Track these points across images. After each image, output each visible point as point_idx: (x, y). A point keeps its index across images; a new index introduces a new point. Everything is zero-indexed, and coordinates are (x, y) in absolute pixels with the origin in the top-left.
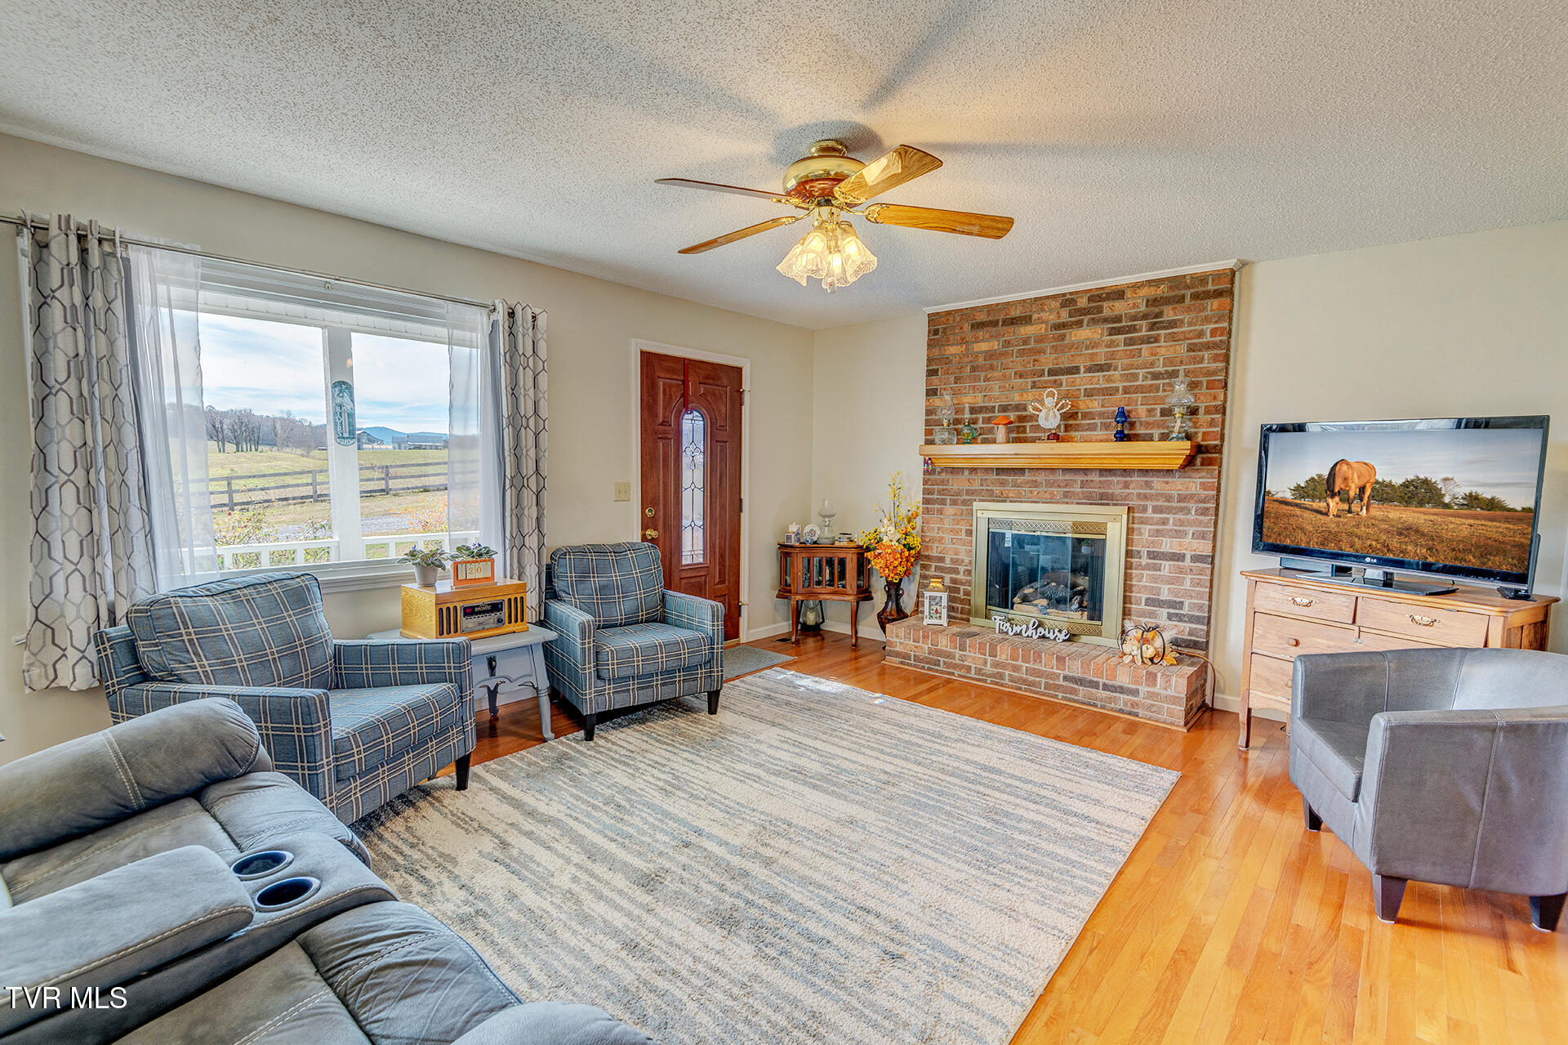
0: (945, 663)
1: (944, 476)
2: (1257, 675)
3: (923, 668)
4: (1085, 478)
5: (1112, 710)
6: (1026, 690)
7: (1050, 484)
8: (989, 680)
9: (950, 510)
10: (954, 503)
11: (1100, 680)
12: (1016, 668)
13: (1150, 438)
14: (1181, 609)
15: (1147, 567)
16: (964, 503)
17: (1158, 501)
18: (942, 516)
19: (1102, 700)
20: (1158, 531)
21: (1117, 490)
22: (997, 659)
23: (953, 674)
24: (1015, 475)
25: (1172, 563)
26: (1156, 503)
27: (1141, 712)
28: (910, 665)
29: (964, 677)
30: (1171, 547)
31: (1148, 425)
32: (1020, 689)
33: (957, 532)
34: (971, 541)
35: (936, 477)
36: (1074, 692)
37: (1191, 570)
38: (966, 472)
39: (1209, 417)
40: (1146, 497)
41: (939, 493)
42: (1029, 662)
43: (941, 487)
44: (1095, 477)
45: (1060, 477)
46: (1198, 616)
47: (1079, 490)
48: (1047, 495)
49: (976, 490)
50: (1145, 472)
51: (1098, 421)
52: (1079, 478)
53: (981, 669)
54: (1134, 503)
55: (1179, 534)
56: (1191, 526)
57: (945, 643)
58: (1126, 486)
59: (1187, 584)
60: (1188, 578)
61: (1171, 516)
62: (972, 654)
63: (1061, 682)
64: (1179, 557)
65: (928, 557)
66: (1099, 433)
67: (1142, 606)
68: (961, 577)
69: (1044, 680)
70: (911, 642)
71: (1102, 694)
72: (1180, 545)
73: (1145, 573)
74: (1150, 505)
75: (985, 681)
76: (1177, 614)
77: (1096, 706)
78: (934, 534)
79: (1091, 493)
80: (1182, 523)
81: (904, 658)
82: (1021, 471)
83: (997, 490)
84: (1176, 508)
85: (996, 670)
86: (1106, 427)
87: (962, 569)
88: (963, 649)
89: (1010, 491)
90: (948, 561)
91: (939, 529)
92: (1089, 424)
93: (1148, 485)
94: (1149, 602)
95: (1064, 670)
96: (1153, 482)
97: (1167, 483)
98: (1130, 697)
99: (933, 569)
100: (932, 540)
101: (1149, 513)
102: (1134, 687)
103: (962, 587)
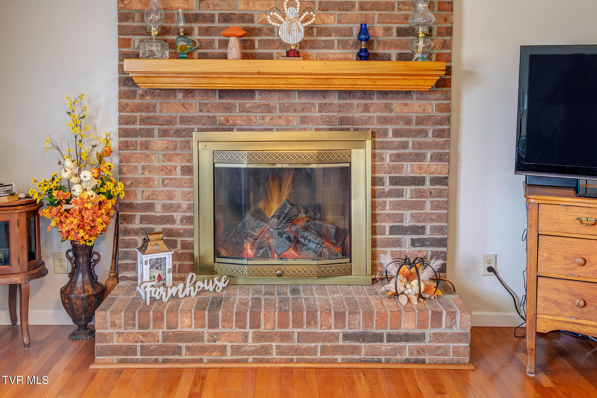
0: (188, 349)
1: (148, 100)
2: (545, 299)
3: (156, 361)
4: (324, 102)
5: (397, 362)
6: (298, 362)
7: (284, 109)
8: (250, 359)
9: (158, 143)
10: (164, 133)
11: (384, 331)
12: (286, 337)
13: (388, 58)
14: (423, 233)
15: (391, 194)
16: (178, 133)
17: (398, 124)
18: (147, 152)
19: (386, 354)
20: (398, 155)
21: (356, 114)
22: (262, 329)
23: (201, 361)
24: (243, 97)
25: (413, 187)
26: (396, 127)
27: (427, 358)
28: (137, 362)
29: (216, 361)
30: (412, 171)
31: (385, 44)
32: (291, 361)
33: (170, 171)
34: (192, 181)
35: (137, 101)
36: (356, 350)
37: (431, 193)
38: (180, 96)
39: (441, 39)
40: (386, 121)
41: (143, 121)
42: (301, 326)
43: (145, 114)
44: (334, 100)
45: (296, 100)
46: (439, 239)
47: (318, 114)
48: (282, 122)
49: (193, 117)
50: (384, 94)
51: (334, 38)
52: (317, 101)
53: (239, 347)
54: (376, 126)
55: (420, 157)
56: (430, 149)
57: (187, 321)
58: (366, 108)
59: (428, 209)
60: (428, 201)
61: (410, 140)
62: (227, 330)
63: (341, 343)
64: (420, 181)
65: (130, 206)
66: (336, 51)
67: (387, 235)
68: (177, 226)
69: (319, 345)
70: (137, 330)
71: (386, 346)
72: (420, 168)
73: (388, 200)
74: (390, 129)
75: (246, 361)
76: (420, 239)
77: (379, 361)
78: (138, 175)
79: (329, 117)
80: (420, 146)
81: (125, 354)
82: (250, 93)
83: (221, 116)
84: (414, 131)
85: (259, 344)
86: (343, 45)
87: (177, 216)
88: (213, 324)
89: (237, 116)
90: (158, 208)
91: (144, 168)
92: (325, 41)
93: (388, 108)
94: (394, 230)
95: (344, 327)
96: (392, 104)
97: (406, 105)
98: (417, 344)
99: (137, 220)
100: (136, 183)
101: (390, 138)
102: (419, 331)
103: (179, 239)
